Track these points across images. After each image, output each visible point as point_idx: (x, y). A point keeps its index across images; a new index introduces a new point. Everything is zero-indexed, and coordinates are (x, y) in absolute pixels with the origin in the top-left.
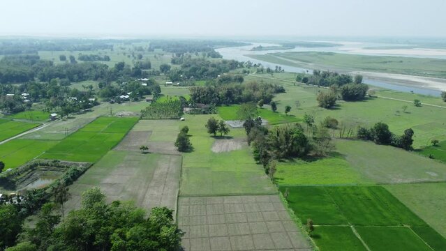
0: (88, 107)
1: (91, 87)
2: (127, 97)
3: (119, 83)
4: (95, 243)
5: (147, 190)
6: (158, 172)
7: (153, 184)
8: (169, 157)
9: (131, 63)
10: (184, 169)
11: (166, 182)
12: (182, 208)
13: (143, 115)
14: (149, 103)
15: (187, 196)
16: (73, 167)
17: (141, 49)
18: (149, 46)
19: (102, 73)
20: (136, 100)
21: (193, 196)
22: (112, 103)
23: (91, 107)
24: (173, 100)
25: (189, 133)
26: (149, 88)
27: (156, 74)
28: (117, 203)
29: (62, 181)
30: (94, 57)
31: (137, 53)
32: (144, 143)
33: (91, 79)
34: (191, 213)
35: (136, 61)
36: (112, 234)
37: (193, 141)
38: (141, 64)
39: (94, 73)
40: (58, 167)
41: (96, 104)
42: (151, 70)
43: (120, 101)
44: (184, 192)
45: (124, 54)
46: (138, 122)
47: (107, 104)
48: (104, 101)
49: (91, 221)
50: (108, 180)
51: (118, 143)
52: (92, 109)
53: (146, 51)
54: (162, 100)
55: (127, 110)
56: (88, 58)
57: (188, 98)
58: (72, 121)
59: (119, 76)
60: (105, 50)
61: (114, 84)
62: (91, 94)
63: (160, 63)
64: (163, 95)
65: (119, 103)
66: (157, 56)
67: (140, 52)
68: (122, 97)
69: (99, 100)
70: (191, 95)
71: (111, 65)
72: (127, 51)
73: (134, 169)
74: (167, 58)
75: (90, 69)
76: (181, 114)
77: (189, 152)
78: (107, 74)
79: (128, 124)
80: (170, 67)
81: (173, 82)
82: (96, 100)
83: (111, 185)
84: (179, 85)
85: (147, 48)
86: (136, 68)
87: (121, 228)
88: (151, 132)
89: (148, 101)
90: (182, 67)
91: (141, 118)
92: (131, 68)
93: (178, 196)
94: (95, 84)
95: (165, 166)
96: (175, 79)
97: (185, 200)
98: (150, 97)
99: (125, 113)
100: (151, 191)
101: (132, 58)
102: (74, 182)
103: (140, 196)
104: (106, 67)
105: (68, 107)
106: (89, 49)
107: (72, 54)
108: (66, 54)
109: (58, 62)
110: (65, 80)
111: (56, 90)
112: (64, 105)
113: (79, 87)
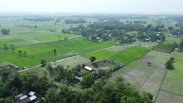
0: (131, 42)
1: (135, 34)
2: (148, 39)
3: (147, 33)
4: (115, 98)
5: (145, 82)
6: (153, 75)
7: (148, 80)
8: (160, 70)
9: (154, 25)
10: (166, 78)
11: (155, 81)
12: (159, 96)
13: (153, 49)
14: (158, 43)
15: (164, 91)
16: (118, 65)
17: (162, 19)
18: (166, 18)
19: (141, 29)
20: (152, 41)
21: (167, 92)
22: (142, 41)
23: (132, 42)
24: (170, 43)
25: (174, 61)
26: (160, 37)
27: (166, 31)
28: (129, 84)
29: (113, 69)
30: (140, 22)
31: (159, 21)
32: (150, 61)
33: (136, 31)
34: (163, 100)
35: (157, 24)
36: (122, 97)
37: (174, 65)
38: (159, 26)
39: (137, 28)
40: (113, 63)
41: (135, 41)
42: (163, 29)
43: (145, 41)
44: (162, 88)
45: (153, 21)
46: (150, 51)
47: (139, 41)
48: (138, 40)
49: (116, 88)
50: (130, 73)
51: (138, 59)
52: (133, 43)
53: (164, 20)
54: (165, 43)
55: (147, 45)
56: (137, 22)
57: (178, 43)
58: (123, 46)
59: (148, 30)
60: (145, 19)
61: (145, 34)
62: (133, 37)
63: (169, 26)
64: (166, 41)
65: (145, 42)
66: (169, 22)
67: (161, 21)
68: (146, 39)
69: (136, 39)
70: (181, 42)
71: (145, 25)
72: (155, 20)
73: (142, 71)
74: (173, 24)
75: (136, 27)
76: (173, 50)
77: (172, 70)
78: (143, 29)
79: (146, 51)
80: (173, 28)
81: (173, 35)
82: (135, 39)
83: (130, 76)
84: (176, 37)
85: (165, 19)
86: (156, 27)
87: (126, 95)
88: (155, 56)
89: (158, 42)
90: (180, 28)
91: (152, 50)
92: (154, 27)
93: (159, 90)
94: (136, 33)
95: (157, 74)
96: (175, 33)
97: (162, 92)
98: (159, 41)
99: (146, 46)
100: (147, 83)
101: (156, 23)
102: (117, 71)
103: (141, 84)
104: (143, 26)
105: (123, 41)
106: (139, 19)
107: (131, 20)
108: (129, 20)
109: (125, 23)
110: (126, 30)
111: (121, 34)
112: (122, 40)
113: (130, 33)
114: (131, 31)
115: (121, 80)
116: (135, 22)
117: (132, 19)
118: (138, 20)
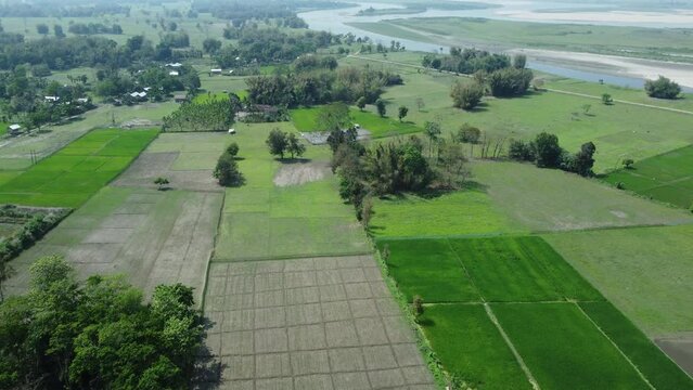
0: (74, 113)
1: (84, 79)
2: (143, 94)
3: (132, 70)
4: (49, 351)
5: (159, 253)
6: (181, 221)
7: (170, 242)
8: (200, 196)
9: (154, 38)
10: (225, 216)
11: (192, 238)
12: (214, 281)
13: (166, 126)
14: (179, 105)
15: (226, 261)
16: (35, 218)
17: (176, 14)
18: (189, 8)
19: (105, 55)
20: (159, 99)
21: (234, 261)
22: (118, 105)
23: (79, 112)
24: (219, 99)
25: (239, 155)
26: (180, 79)
27: (197, 55)
28: (97, 280)
29: (16, 241)
30: (95, 28)
31: (169, 20)
32: (163, 174)
33: (85, 66)
34: (229, 289)
35: (165, 33)
36: (76, 335)
37: (242, 168)
38: (173, 40)
39: (91, 54)
40: (14, 216)
41: (90, 107)
42: (188, 49)
43: (131, 102)
44: (220, 254)
45: (148, 21)
46: (157, 137)
47: (110, 106)
48: (105, 102)
49: (42, 314)
50: (95, 237)
51: (119, 174)
52: (83, 116)
53: (185, 18)
54: (201, 100)
55: (140, 117)
56: (86, 30)
57: (243, 94)
58: (46, 136)
59: (134, 59)
60: (118, 16)
61: (124, 73)
62: (81, 92)
63: (205, 37)
64: (204, 91)
65: (130, 104)
66: (202, 25)
67: (175, 19)
68: (135, 94)
69: (95, 101)
70: (248, 91)
71: (122, 41)
72: (152, 17)
73: (142, 217)
74: (217, 29)
75: (84, 48)
76: (230, 122)
77: (237, 186)
78: (112, 57)
79: (143, 139)
80: (220, 44)
81: (223, 68)
82: (90, 100)
83: (100, 245)
84: (233, 74)
85: (187, 11)
86: (162, 45)
87: (94, 322)
88: (179, 153)
89: (177, 100)
90: (240, 43)
91: (163, 131)
92: (154, 46)
93: (210, 262)
94: (90, 73)
95: (194, 211)
96: (227, 63)
97: (221, 267)
98: (181, 95)
99: (137, 122)
100: (165, 255)
101: (160, 29)
102: (38, 243)
103: (147, 263)
104: (114, 44)
105: (39, 113)
106: (89, 14)
107: (59, 23)
108: (50, 22)
109: (32, 36)
110: (41, 67)
111: (23, 84)
112: (34, 110)
113: (63, 79)
114: (63, 69)
115: (56, 273)
116: (75, 29)
117: (59, 18)
118: (86, 21)
